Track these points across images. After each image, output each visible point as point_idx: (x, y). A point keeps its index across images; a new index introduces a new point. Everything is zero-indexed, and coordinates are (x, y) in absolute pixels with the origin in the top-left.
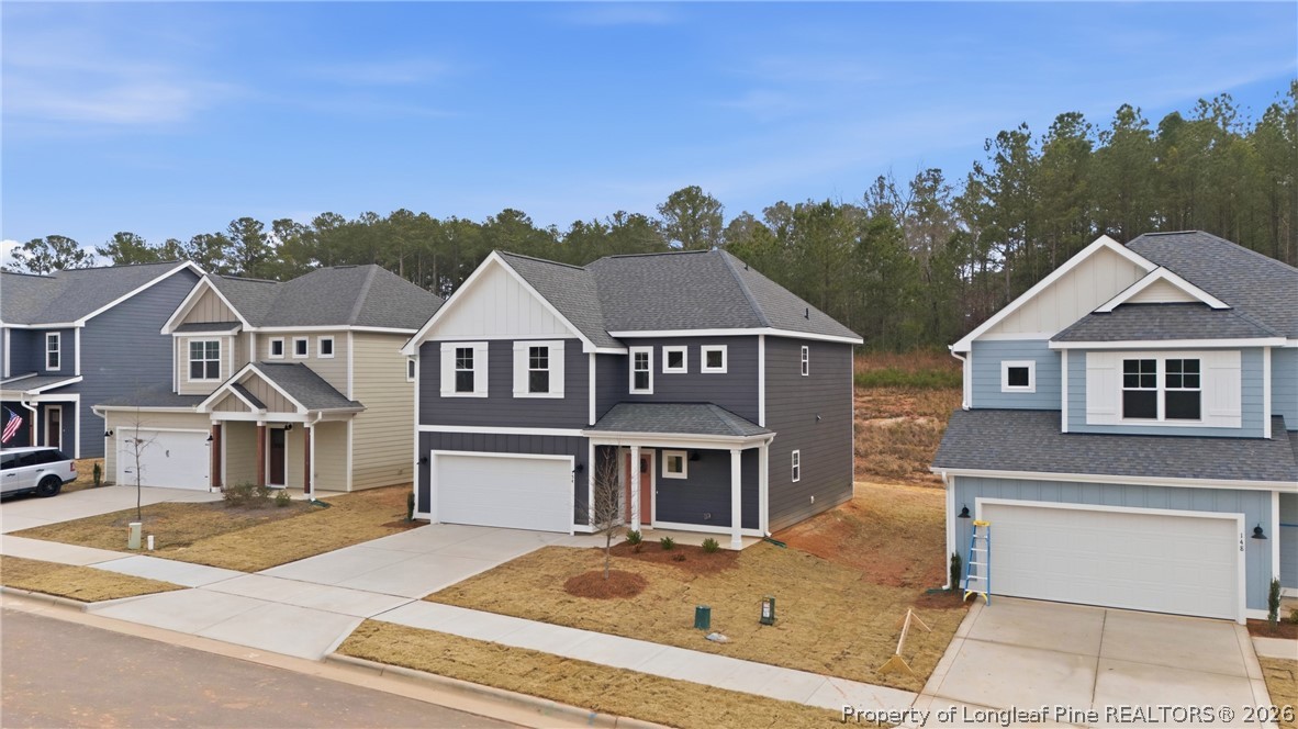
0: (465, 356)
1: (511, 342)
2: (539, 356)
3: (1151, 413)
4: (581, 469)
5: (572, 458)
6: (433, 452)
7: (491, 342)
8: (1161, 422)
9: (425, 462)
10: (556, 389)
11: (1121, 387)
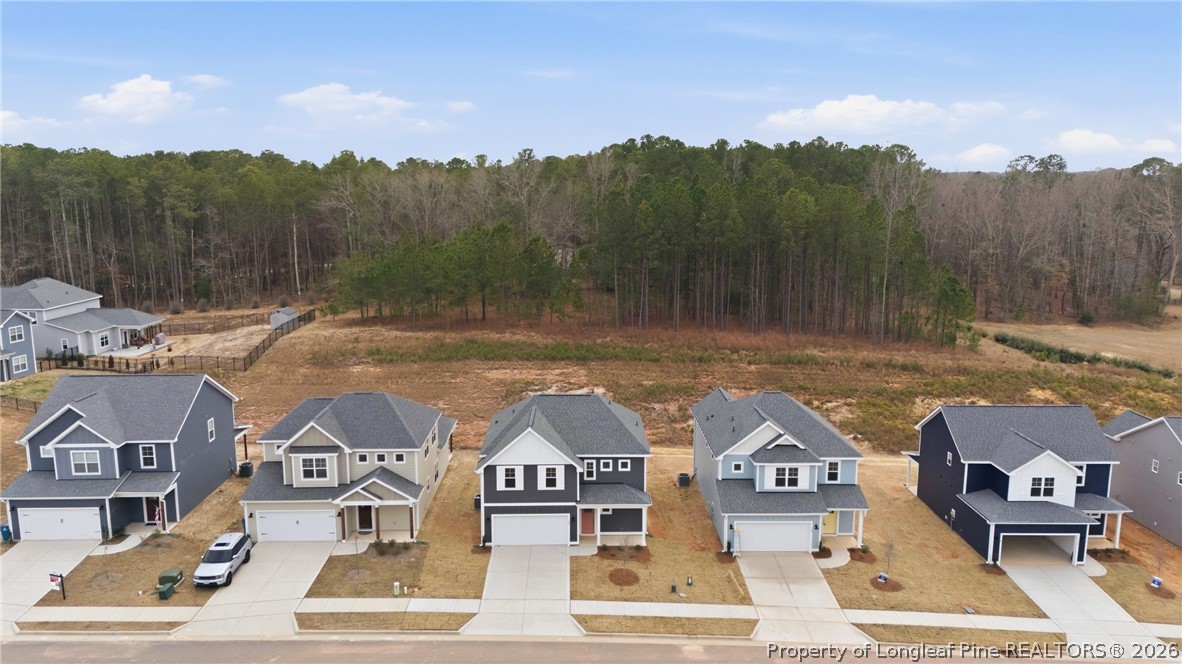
0: (510, 472)
1: (536, 466)
2: (551, 472)
3: (784, 485)
4: (573, 520)
5: (569, 515)
6: (493, 516)
7: (525, 466)
8: (787, 488)
9: (488, 520)
10: (560, 485)
11: (775, 477)
